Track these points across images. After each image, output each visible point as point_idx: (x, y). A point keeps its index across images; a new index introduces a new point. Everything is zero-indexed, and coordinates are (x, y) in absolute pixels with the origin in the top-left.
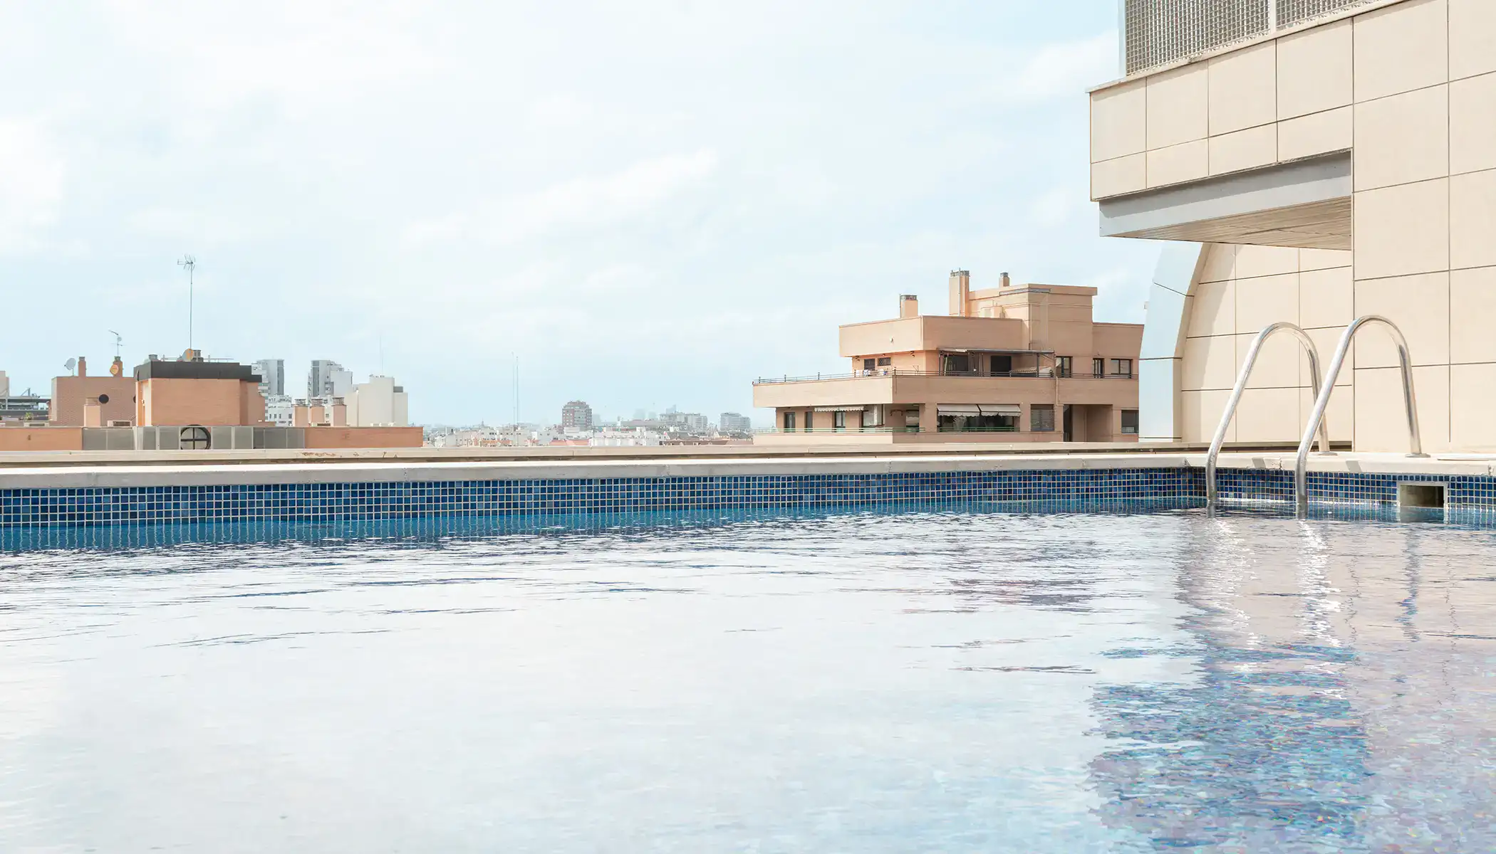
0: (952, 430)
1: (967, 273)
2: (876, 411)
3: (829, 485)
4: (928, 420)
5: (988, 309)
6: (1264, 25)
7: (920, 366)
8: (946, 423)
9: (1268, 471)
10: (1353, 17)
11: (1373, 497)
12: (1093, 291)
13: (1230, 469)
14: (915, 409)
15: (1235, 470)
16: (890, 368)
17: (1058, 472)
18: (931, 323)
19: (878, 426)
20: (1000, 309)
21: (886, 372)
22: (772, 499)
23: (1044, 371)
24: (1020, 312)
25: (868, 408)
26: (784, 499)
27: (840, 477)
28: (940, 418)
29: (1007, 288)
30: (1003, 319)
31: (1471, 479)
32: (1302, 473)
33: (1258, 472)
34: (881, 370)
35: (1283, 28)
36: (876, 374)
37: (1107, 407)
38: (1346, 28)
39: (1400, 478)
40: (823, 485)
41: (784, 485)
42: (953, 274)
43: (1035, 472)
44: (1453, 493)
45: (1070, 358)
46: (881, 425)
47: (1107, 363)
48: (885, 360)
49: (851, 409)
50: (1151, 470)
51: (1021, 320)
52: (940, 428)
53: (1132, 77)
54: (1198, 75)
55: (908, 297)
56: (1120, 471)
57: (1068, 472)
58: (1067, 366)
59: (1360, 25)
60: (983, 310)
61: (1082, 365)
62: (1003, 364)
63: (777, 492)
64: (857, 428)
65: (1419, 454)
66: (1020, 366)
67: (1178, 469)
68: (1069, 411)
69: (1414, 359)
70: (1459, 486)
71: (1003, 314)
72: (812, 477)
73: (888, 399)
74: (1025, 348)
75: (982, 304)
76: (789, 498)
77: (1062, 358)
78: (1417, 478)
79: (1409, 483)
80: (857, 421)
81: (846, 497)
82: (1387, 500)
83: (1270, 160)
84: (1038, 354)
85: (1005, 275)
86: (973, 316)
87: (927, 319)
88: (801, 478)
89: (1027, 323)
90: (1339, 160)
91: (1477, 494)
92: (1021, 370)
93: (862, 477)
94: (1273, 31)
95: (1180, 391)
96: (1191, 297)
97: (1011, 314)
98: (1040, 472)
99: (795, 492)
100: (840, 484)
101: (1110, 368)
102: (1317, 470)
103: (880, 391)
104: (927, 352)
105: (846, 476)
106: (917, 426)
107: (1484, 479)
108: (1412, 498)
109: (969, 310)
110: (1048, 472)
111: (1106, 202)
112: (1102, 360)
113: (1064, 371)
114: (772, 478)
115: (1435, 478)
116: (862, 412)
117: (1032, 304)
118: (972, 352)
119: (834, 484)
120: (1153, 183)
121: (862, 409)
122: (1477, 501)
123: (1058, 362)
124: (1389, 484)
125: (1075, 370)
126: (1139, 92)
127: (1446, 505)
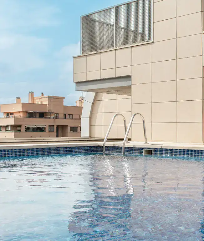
0: (29, 131)
1: (33, 92)
2: (10, 126)
3: (18, 151)
4: (23, 129)
5: (38, 102)
6: (113, 46)
7: (21, 115)
8: (28, 129)
9: (116, 147)
10: (132, 47)
11: (138, 152)
12: (64, 98)
13: (108, 146)
14: (20, 126)
15: (109, 146)
16: (13, 116)
17: (70, 147)
18: (24, 105)
19: (10, 130)
20: (41, 102)
21: (12, 117)
22: (4, 155)
23: (52, 117)
24: (46, 102)
25: (8, 126)
26: (7, 155)
27: (21, 149)
28: (26, 128)
29: (43, 97)
30: (42, 104)
31: (158, 149)
32: (124, 147)
33: (114, 147)
34: (11, 116)
35: (117, 47)
36: (10, 117)
37: (67, 126)
38: (130, 49)
39: (144, 148)
40: (17, 151)
41: (7, 152)
42: (30, 93)
43: (65, 147)
44: (154, 152)
45: (58, 114)
46: (11, 130)
47: (67, 115)
48: (12, 114)
49: (3, 126)
50: (91, 146)
51: (46, 105)
52: (26, 131)
53: (83, 55)
54: (98, 56)
55: (18, 98)
56: (84, 147)
57: (73, 147)
58: (57, 116)
59: (133, 48)
60: (37, 102)
61: (61, 116)
62: (42, 115)
63: (6, 153)
64: (5, 131)
65: (146, 143)
66: (46, 116)
67: (96, 146)
68: (58, 127)
69: (145, 122)
70: (155, 150)
71: (42, 103)
72: (14, 149)
73: (13, 124)
74: (47, 111)
75: (37, 100)
76: (9, 155)
77: (56, 114)
78: (147, 149)
79: (145, 149)
80: (5, 129)
81: (22, 154)
82: (141, 153)
83: (114, 76)
84: (50, 113)
85: (43, 93)
86: (35, 103)
87: (23, 104)
88: (11, 150)
89: (48, 105)
90: (129, 77)
91: (159, 152)
92: (46, 117)
93: (26, 149)
94: (115, 48)
95: (90, 125)
96: (93, 104)
97: (44, 103)
98: (66, 147)
99: (10, 153)
100: (21, 151)
101: (68, 116)
102: (127, 147)
103: (11, 121)
104: (23, 112)
105: (22, 149)
106: (20, 130)
107: (160, 149)
108: (146, 153)
109: (33, 102)
110: (68, 147)
111: (77, 83)
112: (66, 115)
113: (57, 117)
114: (4, 150)
115: (151, 148)
116: (6, 127)
117: (49, 101)
118: (35, 112)
119: (19, 151)
120: (88, 79)
121: (6, 126)
122: (159, 153)
123: (55, 115)
124: (141, 150)
125: (59, 117)
126: (85, 58)
127: (153, 154)
